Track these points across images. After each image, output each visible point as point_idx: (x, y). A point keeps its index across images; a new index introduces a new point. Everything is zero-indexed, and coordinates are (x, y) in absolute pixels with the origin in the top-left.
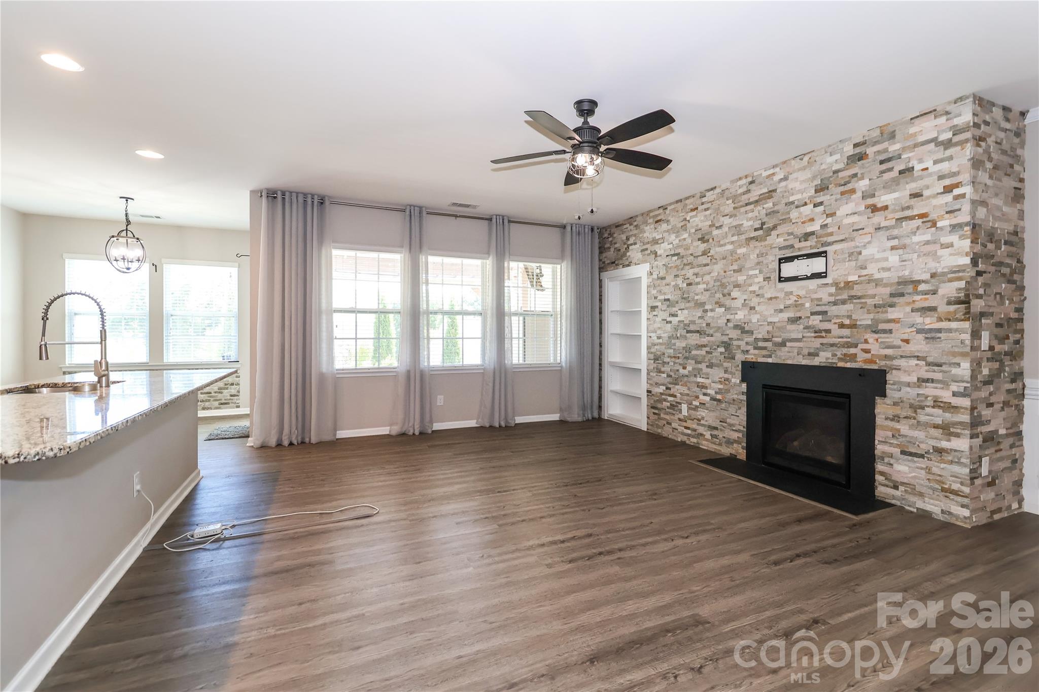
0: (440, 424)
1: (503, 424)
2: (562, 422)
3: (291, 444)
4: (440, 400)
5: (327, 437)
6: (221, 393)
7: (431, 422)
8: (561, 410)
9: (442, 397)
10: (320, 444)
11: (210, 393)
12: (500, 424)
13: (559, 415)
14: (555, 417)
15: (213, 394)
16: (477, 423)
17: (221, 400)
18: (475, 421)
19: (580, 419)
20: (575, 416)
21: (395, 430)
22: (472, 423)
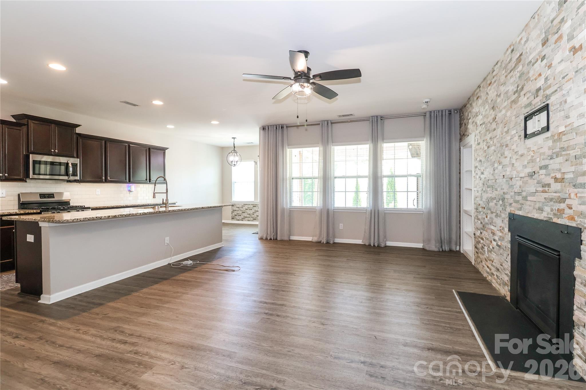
0: (338, 239)
1: (376, 245)
2: (423, 249)
3: (271, 239)
4: (341, 226)
5: (286, 238)
6: (254, 215)
7: (334, 237)
8: (424, 242)
9: (342, 224)
10: (282, 241)
11: (250, 214)
12: (374, 244)
13: (422, 244)
14: (420, 246)
15: (251, 215)
16: (362, 242)
17: (253, 217)
18: (362, 241)
19: (436, 249)
20: (433, 247)
21: (315, 239)
22: (359, 242)
